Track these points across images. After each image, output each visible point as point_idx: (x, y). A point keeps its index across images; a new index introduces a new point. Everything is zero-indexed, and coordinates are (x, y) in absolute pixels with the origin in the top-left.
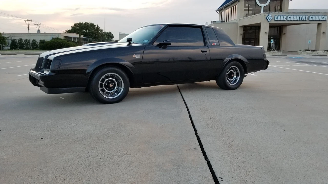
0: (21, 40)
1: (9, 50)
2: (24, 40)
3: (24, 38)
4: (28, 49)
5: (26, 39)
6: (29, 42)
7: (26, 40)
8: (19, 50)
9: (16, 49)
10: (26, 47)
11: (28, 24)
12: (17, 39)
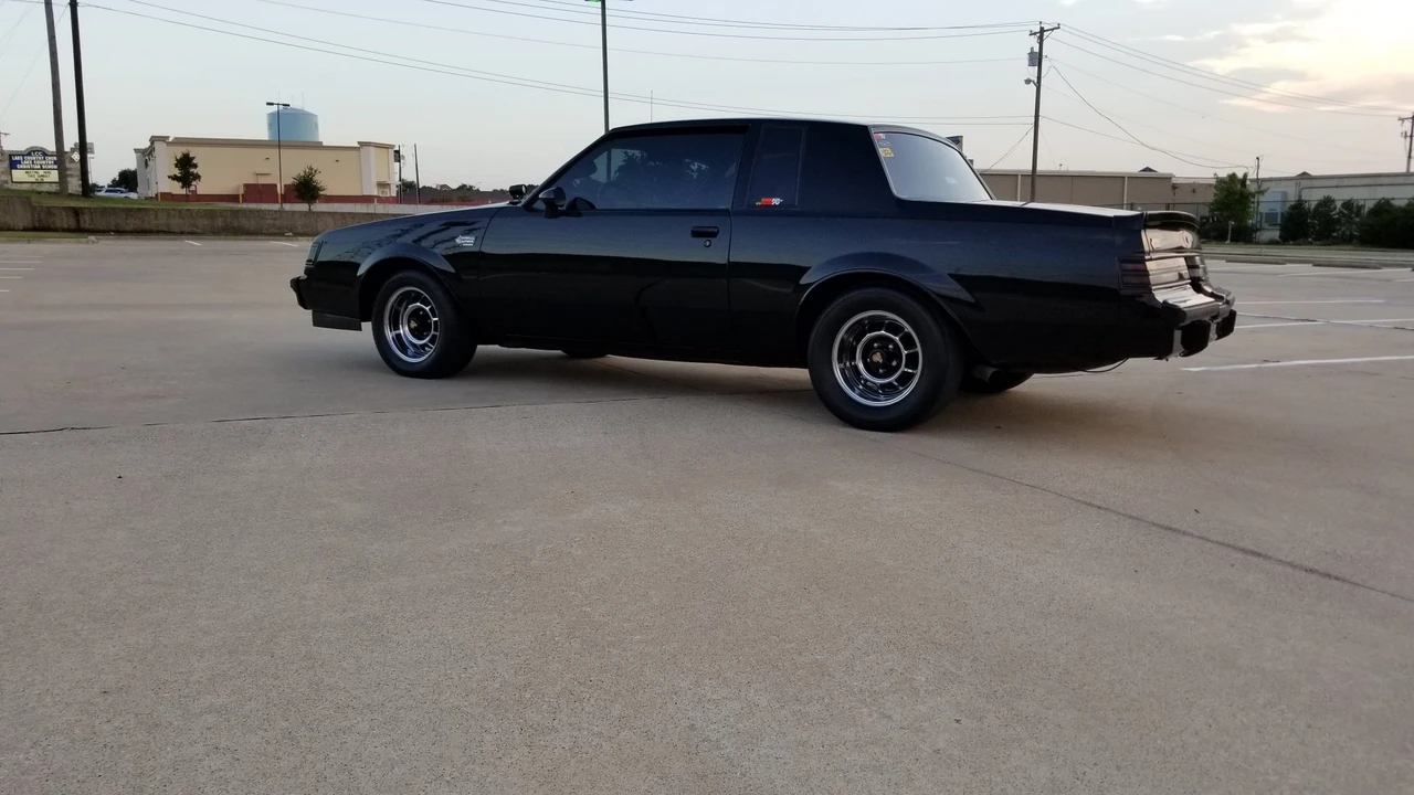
0: (1328, 202)
1: (1272, 243)
2: (1339, 204)
3: (1340, 196)
4: (1345, 241)
5: (1347, 198)
6: (1358, 214)
7: (1348, 205)
8: (1311, 243)
9: (1301, 241)
10: (1344, 233)
11: (1409, 134)
12: (1313, 197)
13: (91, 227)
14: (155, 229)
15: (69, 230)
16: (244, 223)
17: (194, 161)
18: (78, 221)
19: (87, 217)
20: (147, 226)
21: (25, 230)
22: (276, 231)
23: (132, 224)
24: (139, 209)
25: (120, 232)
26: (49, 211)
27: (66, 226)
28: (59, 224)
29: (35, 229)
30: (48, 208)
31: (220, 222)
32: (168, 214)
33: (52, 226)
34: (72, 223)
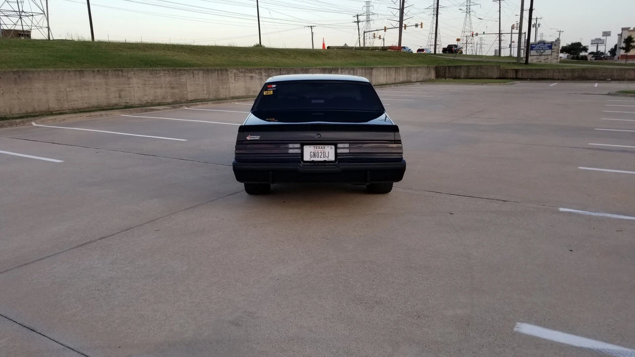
13: (522, 77)
14: (547, 77)
15: (513, 79)
16: (589, 75)
17: (634, 40)
18: (517, 74)
19: (520, 73)
20: (544, 76)
21: (497, 78)
22: (603, 78)
23: (538, 75)
24: (542, 69)
25: (532, 79)
26: (507, 71)
27: (512, 77)
28: (509, 76)
29: (500, 78)
30: (506, 69)
31: (576, 74)
32: (554, 71)
33: (507, 77)
34: (515, 77)
